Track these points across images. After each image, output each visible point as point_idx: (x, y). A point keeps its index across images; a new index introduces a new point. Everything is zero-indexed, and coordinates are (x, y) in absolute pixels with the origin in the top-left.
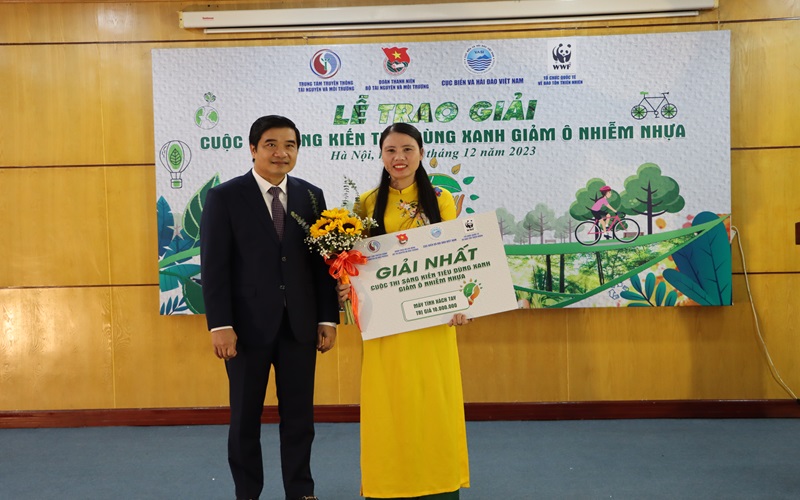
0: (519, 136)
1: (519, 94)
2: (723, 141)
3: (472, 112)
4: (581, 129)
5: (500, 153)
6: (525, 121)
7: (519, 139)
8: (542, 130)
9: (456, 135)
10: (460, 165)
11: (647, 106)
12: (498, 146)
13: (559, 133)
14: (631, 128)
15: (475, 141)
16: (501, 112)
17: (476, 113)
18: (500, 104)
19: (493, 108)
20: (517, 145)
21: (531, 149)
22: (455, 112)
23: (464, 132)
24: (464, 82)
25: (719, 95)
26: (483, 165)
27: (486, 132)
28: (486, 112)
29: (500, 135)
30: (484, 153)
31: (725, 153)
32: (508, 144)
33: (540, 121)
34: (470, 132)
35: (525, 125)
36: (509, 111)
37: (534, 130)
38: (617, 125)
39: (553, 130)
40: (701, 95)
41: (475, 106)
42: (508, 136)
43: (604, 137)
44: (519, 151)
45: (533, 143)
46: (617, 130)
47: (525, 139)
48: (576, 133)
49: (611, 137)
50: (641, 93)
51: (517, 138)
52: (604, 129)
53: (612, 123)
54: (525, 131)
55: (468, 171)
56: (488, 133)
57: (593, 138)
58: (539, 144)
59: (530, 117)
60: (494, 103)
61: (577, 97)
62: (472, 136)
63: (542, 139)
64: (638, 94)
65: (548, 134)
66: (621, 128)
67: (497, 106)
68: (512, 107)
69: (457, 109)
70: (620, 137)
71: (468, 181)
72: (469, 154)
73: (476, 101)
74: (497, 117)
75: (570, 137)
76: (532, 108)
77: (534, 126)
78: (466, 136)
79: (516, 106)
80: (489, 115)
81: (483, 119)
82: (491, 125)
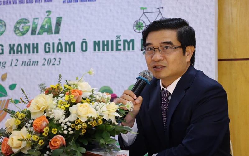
0: (49, 48)
1: (49, 12)
2: (208, 52)
3: (16, 28)
4: (95, 42)
5: (35, 63)
6: (53, 35)
7: (49, 51)
8: (66, 43)
9: (4, 48)
10: (6, 74)
11: (145, 20)
12: (34, 57)
13: (78, 46)
14: (133, 41)
15: (17, 53)
16: (36, 28)
17: (19, 29)
18: (36, 21)
19: (31, 24)
20: (48, 56)
21: (58, 60)
22: (4, 28)
23: (10, 45)
24: (10, 2)
25: (205, 8)
26: (23, 73)
27: (25, 45)
28: (26, 28)
29: (36, 48)
30: (24, 63)
31: (210, 64)
32: (40, 56)
33: (65, 36)
34: (14, 45)
35: (53, 39)
36: (42, 27)
37: (60, 44)
38: (122, 38)
39: (73, 43)
40: (190, 9)
41: (18, 23)
42: (41, 48)
43: (112, 49)
44: (49, 62)
45: (59, 55)
46: (122, 43)
47: (53, 52)
48: (91, 45)
49: (117, 49)
50: (142, 8)
51: (47, 50)
52: (112, 41)
53: (118, 37)
54: (53, 44)
55: (13, 79)
56: (27, 46)
57: (103, 50)
58: (64, 56)
59: (57, 32)
60: (31, 20)
61: (91, 14)
62: (15, 48)
63: (66, 51)
64: (139, 10)
65: (70, 46)
66: (125, 41)
67: (34, 23)
68: (44, 23)
69: (5, 25)
70: (124, 49)
71: (12, 87)
72: (13, 64)
73: (18, 19)
74: (33, 32)
75: (86, 50)
76: (58, 24)
77: (60, 40)
78: (12, 48)
79: (47, 22)
80: (27, 31)
81: (23, 34)
82: (29, 39)
